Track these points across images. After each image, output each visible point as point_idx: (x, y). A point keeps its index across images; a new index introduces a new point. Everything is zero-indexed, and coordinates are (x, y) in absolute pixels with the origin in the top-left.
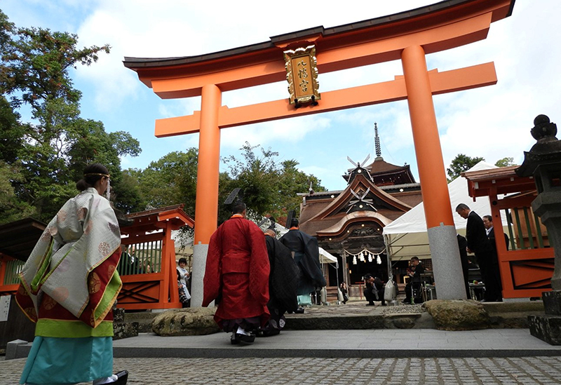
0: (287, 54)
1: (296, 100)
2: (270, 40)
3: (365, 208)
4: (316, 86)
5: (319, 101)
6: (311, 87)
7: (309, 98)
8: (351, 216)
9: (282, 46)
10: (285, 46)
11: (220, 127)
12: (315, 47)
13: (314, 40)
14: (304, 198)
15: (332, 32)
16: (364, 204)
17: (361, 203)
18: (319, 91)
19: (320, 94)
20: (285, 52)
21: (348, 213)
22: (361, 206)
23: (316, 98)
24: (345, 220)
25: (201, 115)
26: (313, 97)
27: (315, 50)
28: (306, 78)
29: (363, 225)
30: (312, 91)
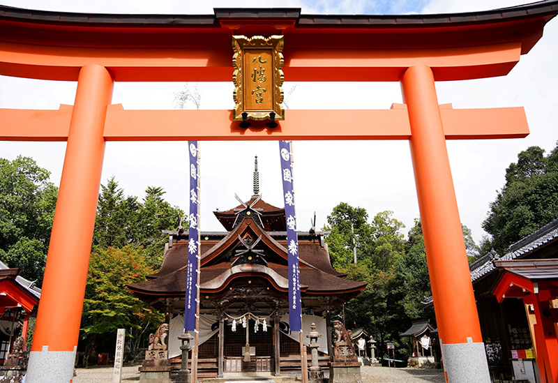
0: (238, 40)
1: (245, 115)
2: (213, 13)
3: (254, 261)
4: (278, 97)
5: (280, 122)
6: (270, 98)
7: (264, 115)
8: (236, 269)
9: (231, 27)
10: (237, 27)
11: (106, 139)
12: (284, 39)
13: (284, 28)
14: (171, 237)
15: (310, 22)
16: (253, 255)
17: (250, 253)
18: (282, 106)
19: (283, 111)
20: (236, 37)
21: (234, 265)
22: (250, 258)
23: (277, 116)
24: (228, 274)
25: (73, 112)
26: (272, 115)
27: (282, 43)
28: (263, 83)
29: (250, 282)
30: (270, 104)
